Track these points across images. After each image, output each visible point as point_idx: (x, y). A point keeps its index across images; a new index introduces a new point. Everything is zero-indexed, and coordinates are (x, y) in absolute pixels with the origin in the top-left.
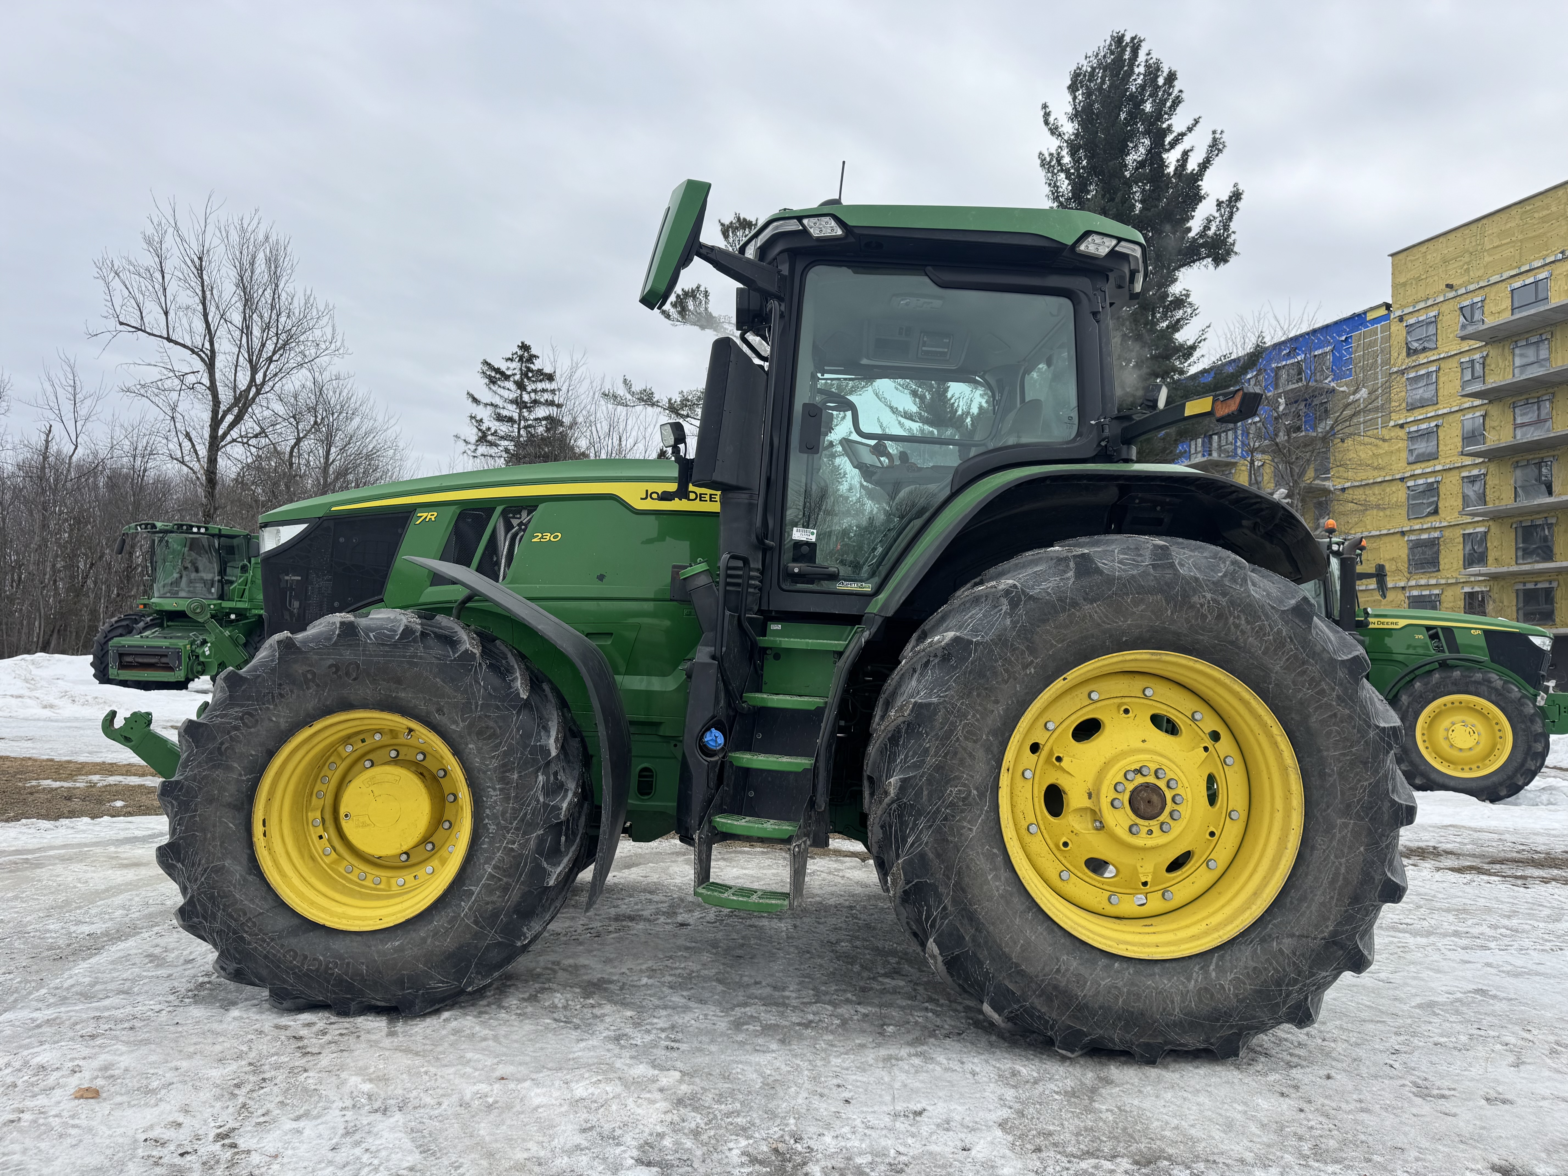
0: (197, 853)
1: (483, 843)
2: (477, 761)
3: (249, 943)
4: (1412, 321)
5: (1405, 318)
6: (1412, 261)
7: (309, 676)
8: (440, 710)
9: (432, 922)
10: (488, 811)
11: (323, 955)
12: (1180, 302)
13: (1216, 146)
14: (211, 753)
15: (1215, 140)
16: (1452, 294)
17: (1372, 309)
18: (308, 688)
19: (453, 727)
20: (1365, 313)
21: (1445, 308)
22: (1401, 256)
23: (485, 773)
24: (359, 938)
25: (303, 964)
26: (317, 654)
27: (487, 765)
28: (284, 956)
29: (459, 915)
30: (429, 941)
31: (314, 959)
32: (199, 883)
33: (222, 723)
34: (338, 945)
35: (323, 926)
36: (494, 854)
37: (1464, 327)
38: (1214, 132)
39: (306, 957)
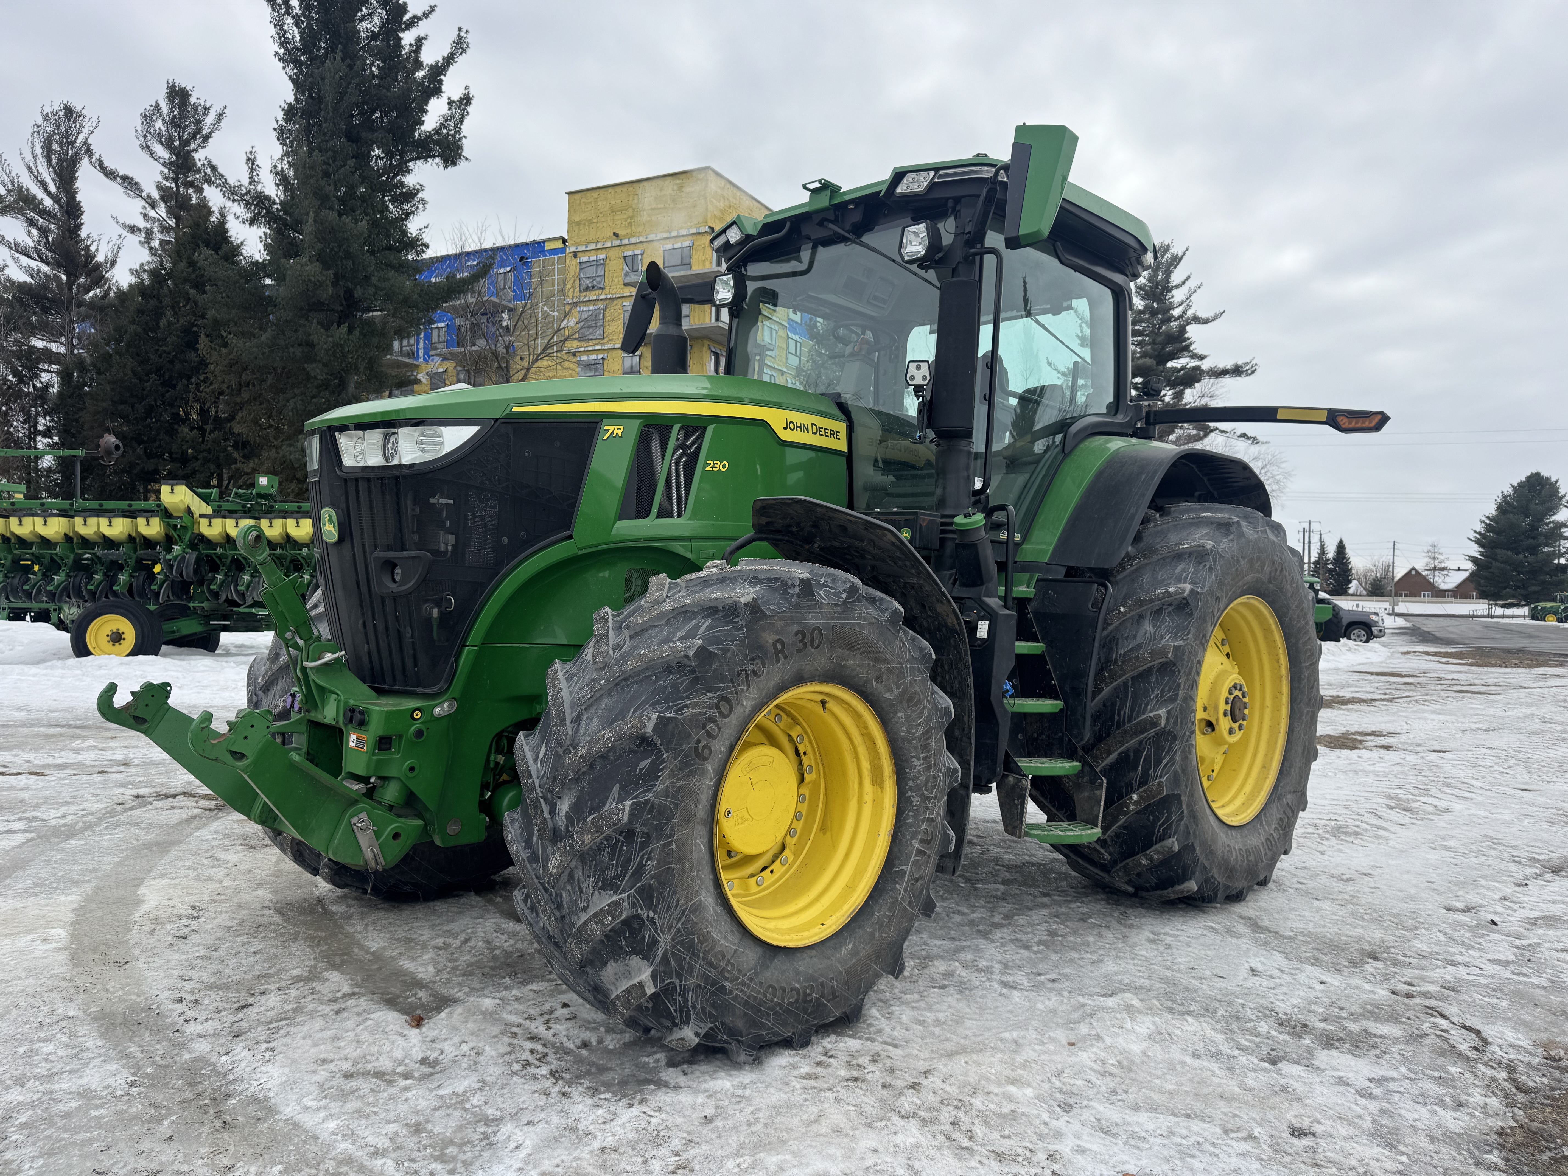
0: (675, 892)
1: (908, 817)
2: (903, 731)
3: (731, 992)
4: (584, 259)
5: (579, 255)
6: (585, 203)
7: (779, 647)
8: (879, 679)
9: (873, 915)
10: (911, 783)
11: (798, 982)
12: (410, 195)
13: (460, 45)
14: (686, 756)
15: (460, 38)
16: (617, 243)
17: (550, 240)
18: (778, 662)
19: (887, 695)
20: (544, 242)
21: (612, 253)
22: (577, 196)
23: (910, 742)
24: (813, 952)
25: (783, 1000)
26: (781, 618)
27: (913, 734)
28: (765, 996)
29: (897, 898)
30: (877, 934)
31: (792, 989)
32: (673, 931)
33: (693, 715)
34: (803, 965)
35: (785, 948)
36: (919, 827)
37: (627, 275)
38: (460, 29)
39: (784, 990)
